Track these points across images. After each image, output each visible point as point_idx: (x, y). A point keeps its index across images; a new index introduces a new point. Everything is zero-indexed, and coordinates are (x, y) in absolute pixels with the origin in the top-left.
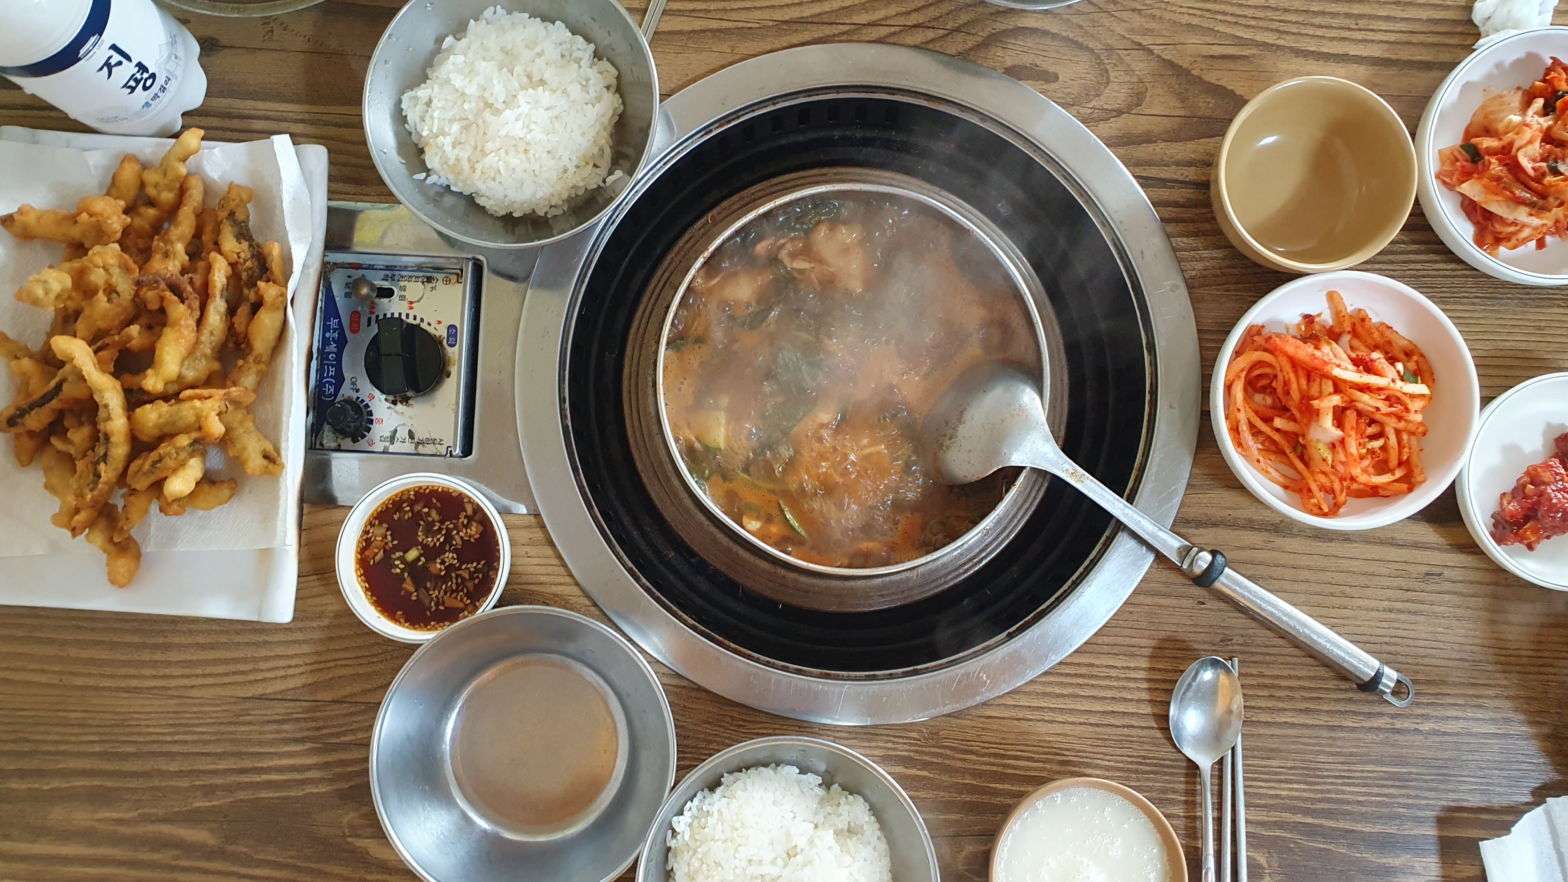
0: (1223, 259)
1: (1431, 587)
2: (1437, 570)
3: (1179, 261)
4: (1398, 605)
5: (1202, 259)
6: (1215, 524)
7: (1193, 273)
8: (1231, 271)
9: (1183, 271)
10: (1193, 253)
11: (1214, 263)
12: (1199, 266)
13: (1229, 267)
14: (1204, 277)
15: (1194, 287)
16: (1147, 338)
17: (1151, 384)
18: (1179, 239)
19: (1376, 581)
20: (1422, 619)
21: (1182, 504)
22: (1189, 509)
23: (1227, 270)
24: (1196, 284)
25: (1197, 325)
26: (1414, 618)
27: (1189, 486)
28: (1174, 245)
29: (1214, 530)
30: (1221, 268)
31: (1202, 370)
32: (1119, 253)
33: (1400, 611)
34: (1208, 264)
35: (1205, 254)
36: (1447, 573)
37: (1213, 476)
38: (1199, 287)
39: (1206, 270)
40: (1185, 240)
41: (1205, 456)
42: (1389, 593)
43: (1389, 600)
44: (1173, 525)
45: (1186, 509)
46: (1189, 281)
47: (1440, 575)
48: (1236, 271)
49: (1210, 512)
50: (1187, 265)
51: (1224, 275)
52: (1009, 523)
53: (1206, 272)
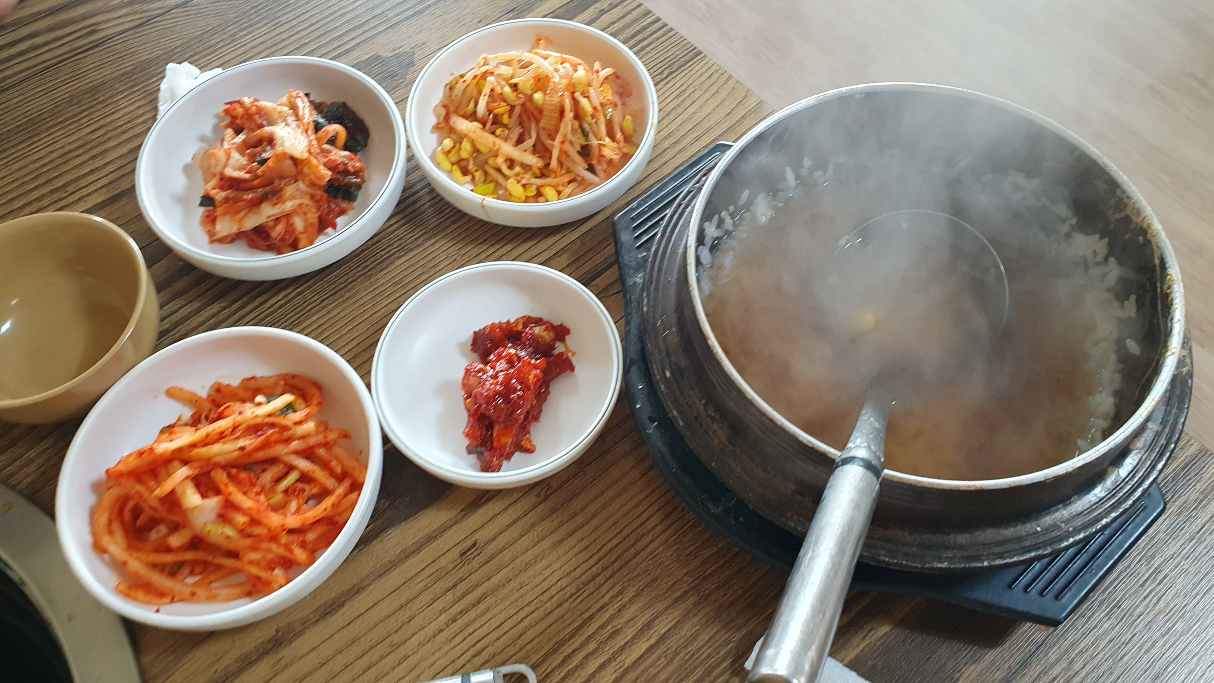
1: (475, 563)
2: (470, 543)
4: (459, 607)
19: (415, 606)
20: (490, 601)
26: (482, 607)
33: (462, 613)
36: (481, 537)
42: (439, 605)
43: (442, 612)
47: (474, 545)
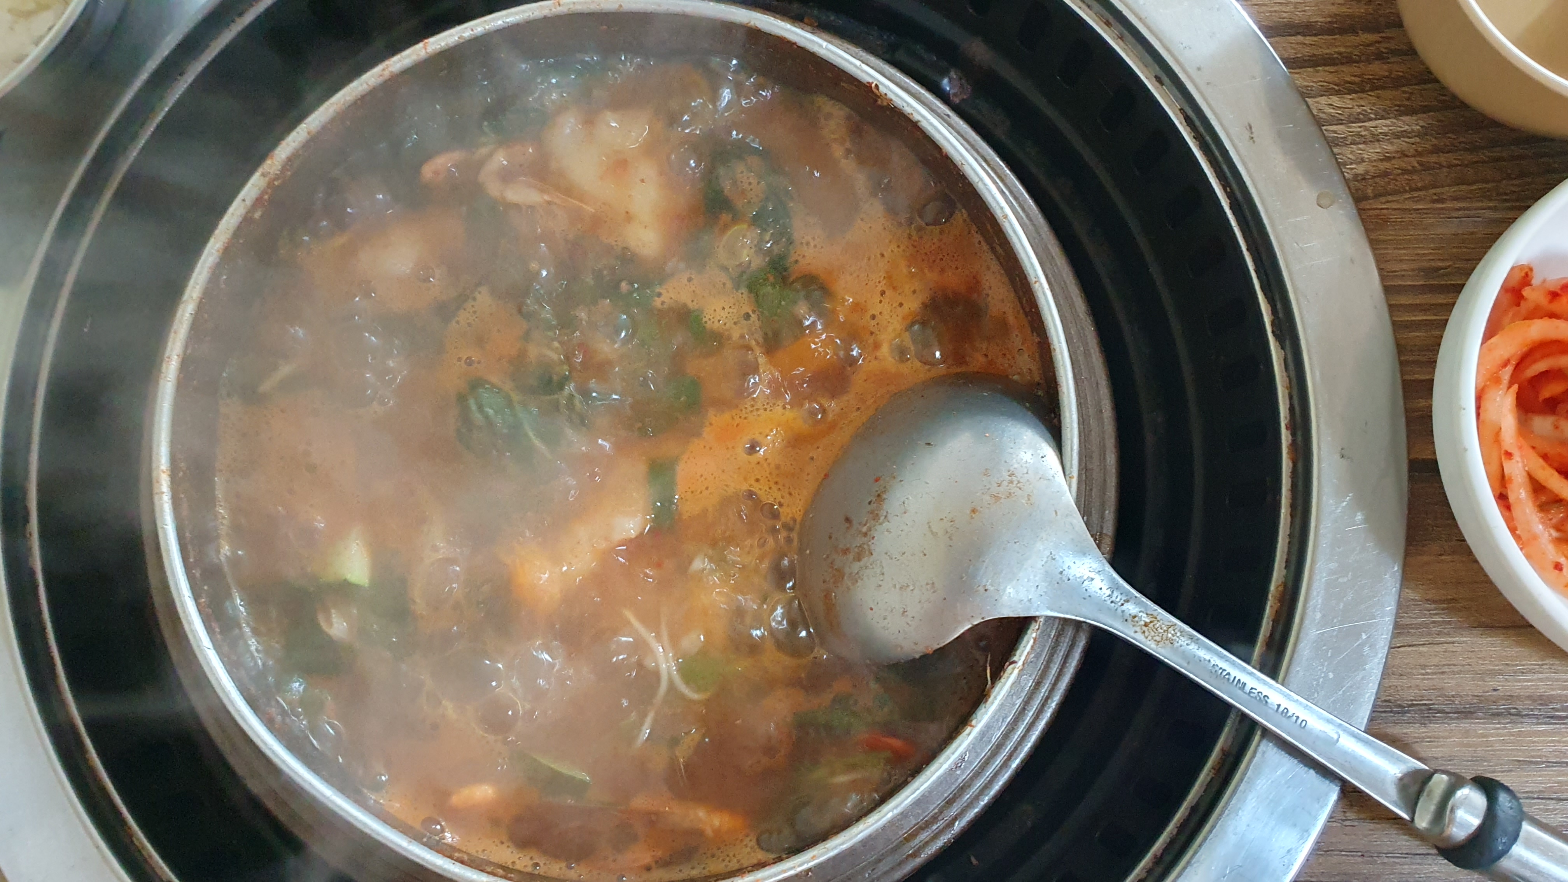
0: (1423, 134)
3: (1331, 143)
5: (1375, 139)
6: (1466, 713)
7: (1360, 169)
8: (1443, 159)
9: (1340, 165)
10: (1355, 127)
11: (1401, 144)
12: (1371, 152)
13: (1436, 150)
14: (1385, 174)
15: (1366, 198)
16: (1274, 311)
17: (1292, 409)
18: (1323, 100)
21: (1386, 673)
22: (1404, 681)
23: (1433, 159)
24: (1369, 191)
25: (1383, 278)
27: (1399, 628)
28: (1315, 112)
29: (1465, 725)
30: (1418, 154)
31: (1402, 374)
32: (1198, 137)
34: (1390, 148)
35: (1383, 126)
37: (1450, 605)
38: (1376, 196)
39: (1388, 159)
40: (1335, 100)
41: (1425, 558)
44: (1371, 719)
45: (1394, 681)
46: (1351, 185)
48: (1452, 158)
49: (1450, 684)
50: (1347, 153)
51: (1426, 167)
52: (1006, 736)
53: (1387, 165)
